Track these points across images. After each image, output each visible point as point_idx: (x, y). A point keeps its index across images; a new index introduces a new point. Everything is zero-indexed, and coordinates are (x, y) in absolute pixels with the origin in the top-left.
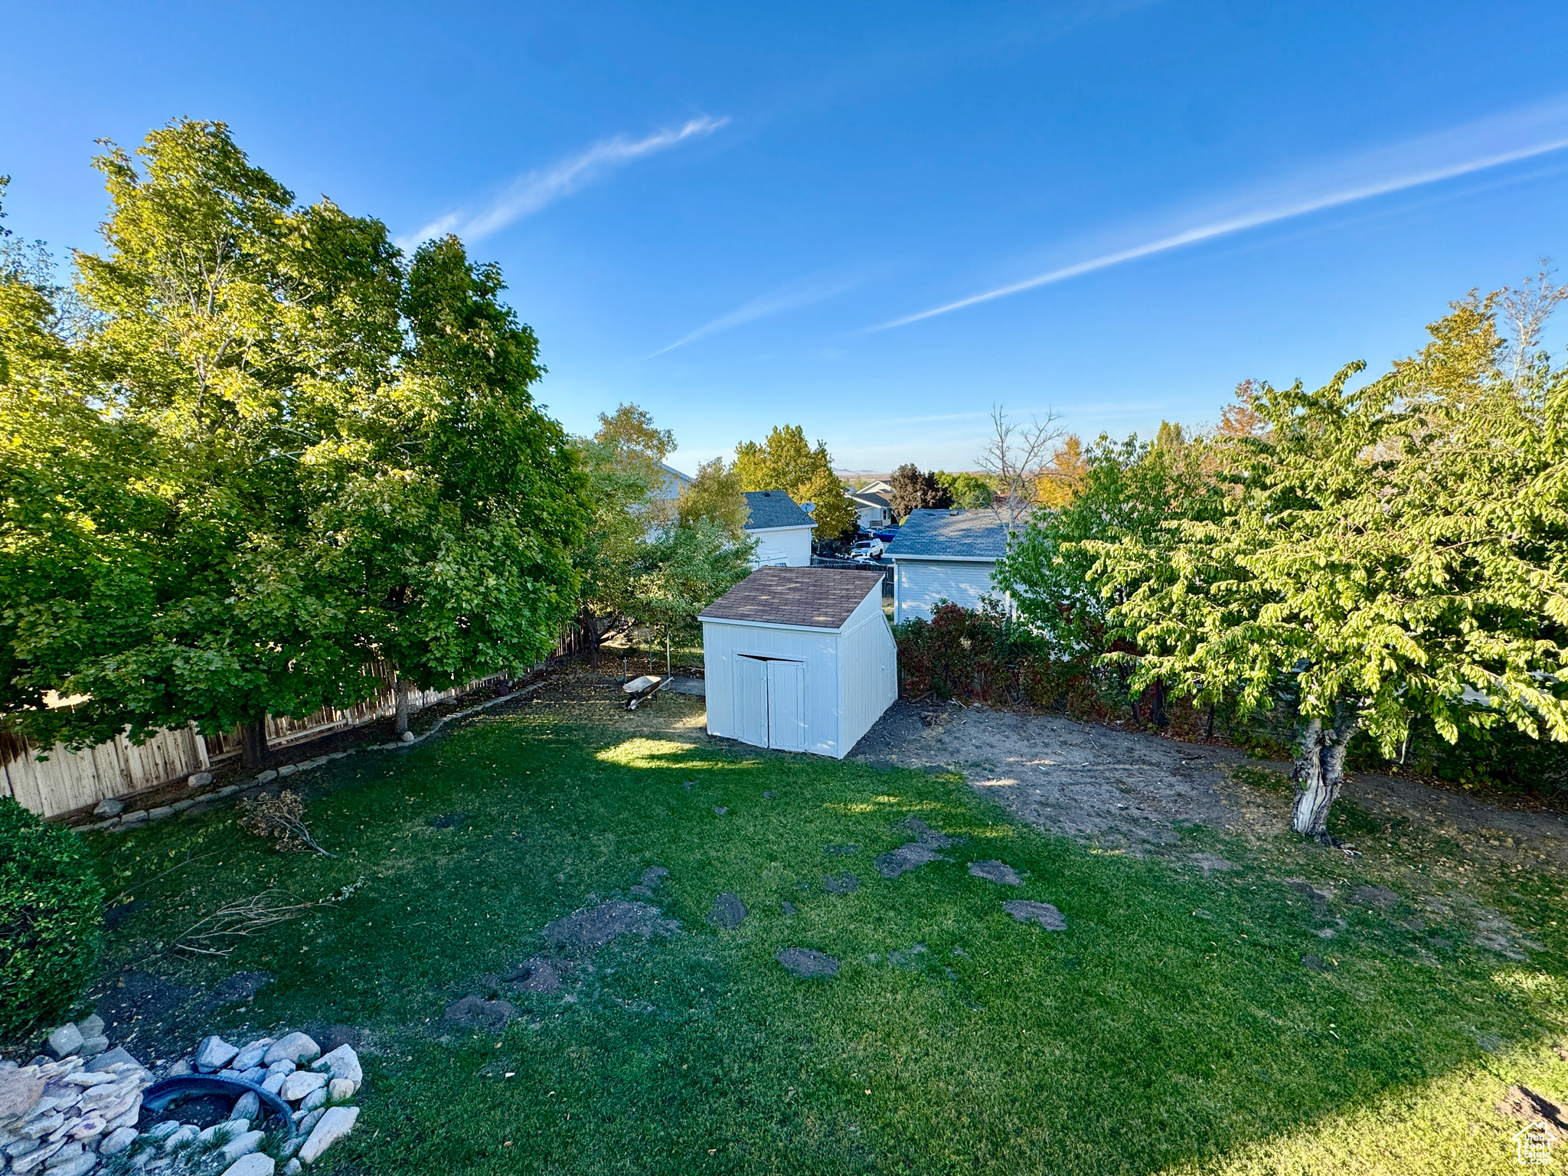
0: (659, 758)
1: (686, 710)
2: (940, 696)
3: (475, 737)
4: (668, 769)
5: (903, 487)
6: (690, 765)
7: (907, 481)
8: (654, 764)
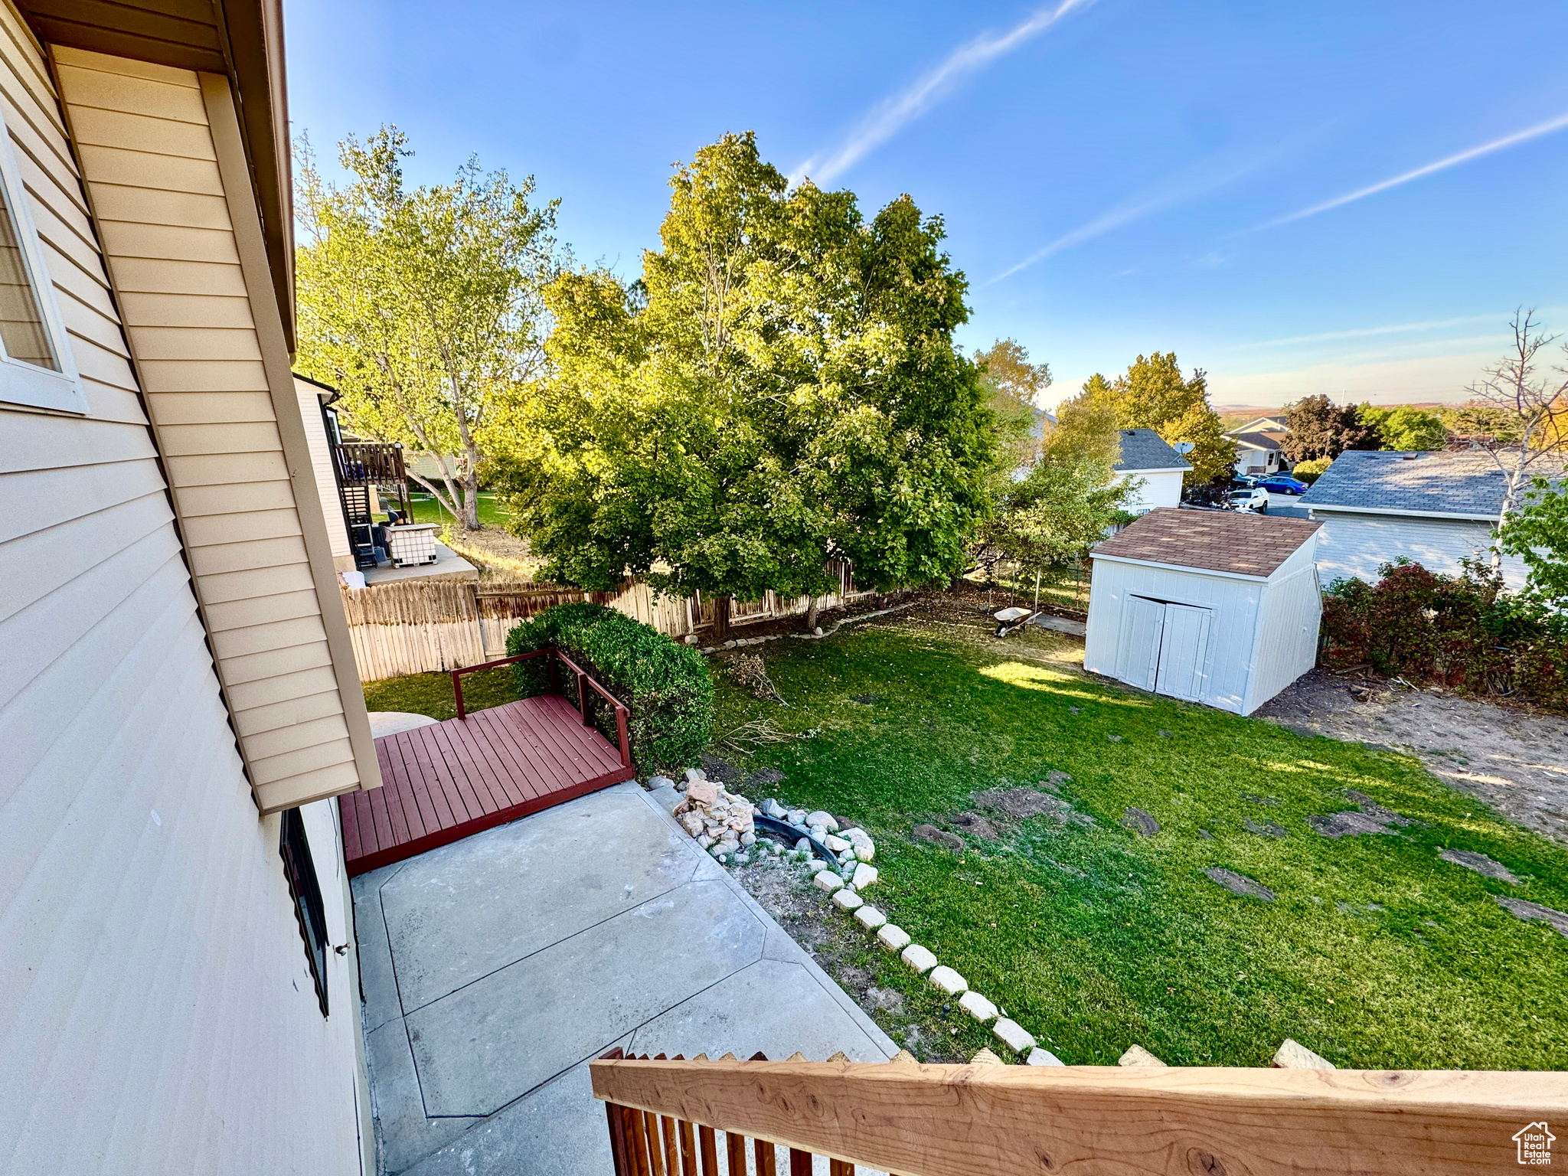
0: (1041, 682)
1: (1057, 645)
2: (1380, 672)
3: (869, 640)
4: (1051, 693)
5: (1305, 424)
6: (1073, 693)
7: (1312, 417)
8: (1036, 687)
